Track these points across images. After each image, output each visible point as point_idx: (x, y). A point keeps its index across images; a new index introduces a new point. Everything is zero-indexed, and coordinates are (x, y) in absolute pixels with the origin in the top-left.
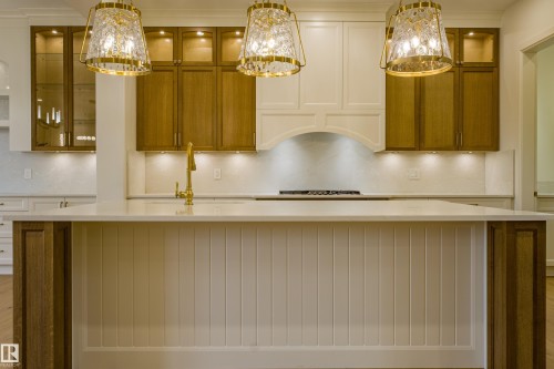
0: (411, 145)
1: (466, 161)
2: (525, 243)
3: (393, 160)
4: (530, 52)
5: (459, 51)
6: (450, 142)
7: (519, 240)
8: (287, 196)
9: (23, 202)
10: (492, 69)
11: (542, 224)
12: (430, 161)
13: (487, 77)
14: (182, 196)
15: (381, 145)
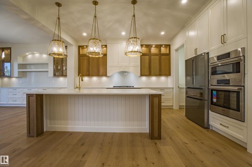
0: (148, 74)
1: (163, 78)
2: (156, 100)
3: (144, 78)
4: (177, 50)
5: (160, 50)
6: (158, 73)
7: (155, 99)
8: (115, 87)
9: (51, 89)
10: (169, 55)
11: (160, 95)
12: (154, 78)
13: (167, 57)
14: (77, 88)
15: (139, 74)
